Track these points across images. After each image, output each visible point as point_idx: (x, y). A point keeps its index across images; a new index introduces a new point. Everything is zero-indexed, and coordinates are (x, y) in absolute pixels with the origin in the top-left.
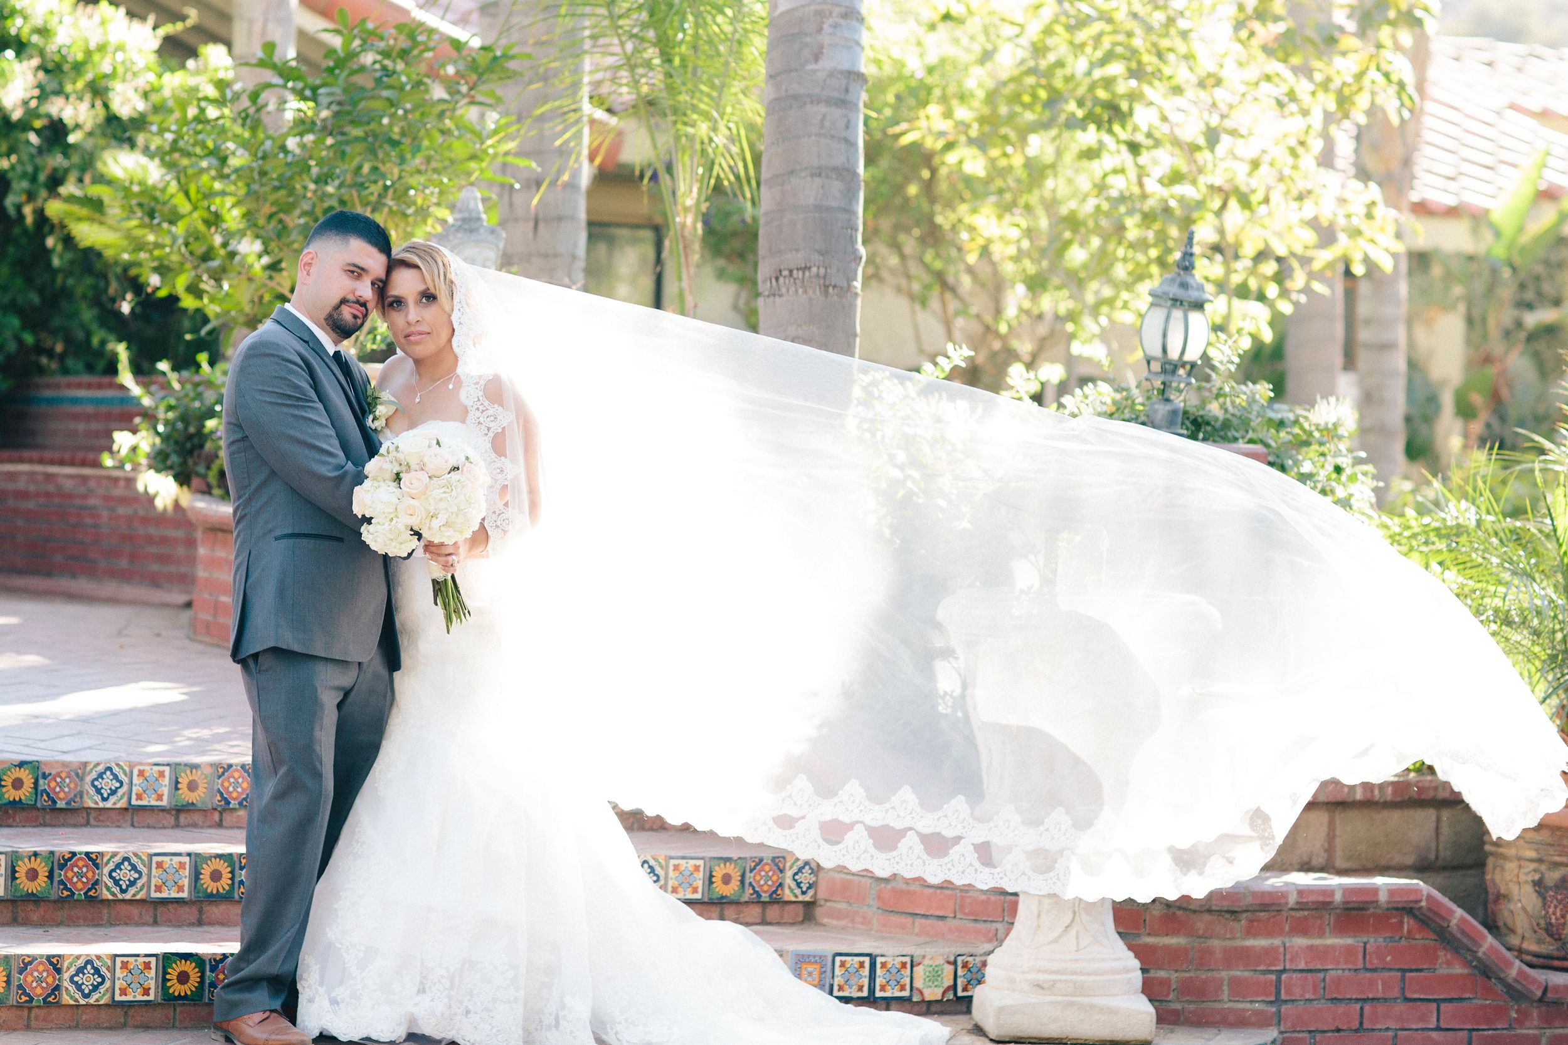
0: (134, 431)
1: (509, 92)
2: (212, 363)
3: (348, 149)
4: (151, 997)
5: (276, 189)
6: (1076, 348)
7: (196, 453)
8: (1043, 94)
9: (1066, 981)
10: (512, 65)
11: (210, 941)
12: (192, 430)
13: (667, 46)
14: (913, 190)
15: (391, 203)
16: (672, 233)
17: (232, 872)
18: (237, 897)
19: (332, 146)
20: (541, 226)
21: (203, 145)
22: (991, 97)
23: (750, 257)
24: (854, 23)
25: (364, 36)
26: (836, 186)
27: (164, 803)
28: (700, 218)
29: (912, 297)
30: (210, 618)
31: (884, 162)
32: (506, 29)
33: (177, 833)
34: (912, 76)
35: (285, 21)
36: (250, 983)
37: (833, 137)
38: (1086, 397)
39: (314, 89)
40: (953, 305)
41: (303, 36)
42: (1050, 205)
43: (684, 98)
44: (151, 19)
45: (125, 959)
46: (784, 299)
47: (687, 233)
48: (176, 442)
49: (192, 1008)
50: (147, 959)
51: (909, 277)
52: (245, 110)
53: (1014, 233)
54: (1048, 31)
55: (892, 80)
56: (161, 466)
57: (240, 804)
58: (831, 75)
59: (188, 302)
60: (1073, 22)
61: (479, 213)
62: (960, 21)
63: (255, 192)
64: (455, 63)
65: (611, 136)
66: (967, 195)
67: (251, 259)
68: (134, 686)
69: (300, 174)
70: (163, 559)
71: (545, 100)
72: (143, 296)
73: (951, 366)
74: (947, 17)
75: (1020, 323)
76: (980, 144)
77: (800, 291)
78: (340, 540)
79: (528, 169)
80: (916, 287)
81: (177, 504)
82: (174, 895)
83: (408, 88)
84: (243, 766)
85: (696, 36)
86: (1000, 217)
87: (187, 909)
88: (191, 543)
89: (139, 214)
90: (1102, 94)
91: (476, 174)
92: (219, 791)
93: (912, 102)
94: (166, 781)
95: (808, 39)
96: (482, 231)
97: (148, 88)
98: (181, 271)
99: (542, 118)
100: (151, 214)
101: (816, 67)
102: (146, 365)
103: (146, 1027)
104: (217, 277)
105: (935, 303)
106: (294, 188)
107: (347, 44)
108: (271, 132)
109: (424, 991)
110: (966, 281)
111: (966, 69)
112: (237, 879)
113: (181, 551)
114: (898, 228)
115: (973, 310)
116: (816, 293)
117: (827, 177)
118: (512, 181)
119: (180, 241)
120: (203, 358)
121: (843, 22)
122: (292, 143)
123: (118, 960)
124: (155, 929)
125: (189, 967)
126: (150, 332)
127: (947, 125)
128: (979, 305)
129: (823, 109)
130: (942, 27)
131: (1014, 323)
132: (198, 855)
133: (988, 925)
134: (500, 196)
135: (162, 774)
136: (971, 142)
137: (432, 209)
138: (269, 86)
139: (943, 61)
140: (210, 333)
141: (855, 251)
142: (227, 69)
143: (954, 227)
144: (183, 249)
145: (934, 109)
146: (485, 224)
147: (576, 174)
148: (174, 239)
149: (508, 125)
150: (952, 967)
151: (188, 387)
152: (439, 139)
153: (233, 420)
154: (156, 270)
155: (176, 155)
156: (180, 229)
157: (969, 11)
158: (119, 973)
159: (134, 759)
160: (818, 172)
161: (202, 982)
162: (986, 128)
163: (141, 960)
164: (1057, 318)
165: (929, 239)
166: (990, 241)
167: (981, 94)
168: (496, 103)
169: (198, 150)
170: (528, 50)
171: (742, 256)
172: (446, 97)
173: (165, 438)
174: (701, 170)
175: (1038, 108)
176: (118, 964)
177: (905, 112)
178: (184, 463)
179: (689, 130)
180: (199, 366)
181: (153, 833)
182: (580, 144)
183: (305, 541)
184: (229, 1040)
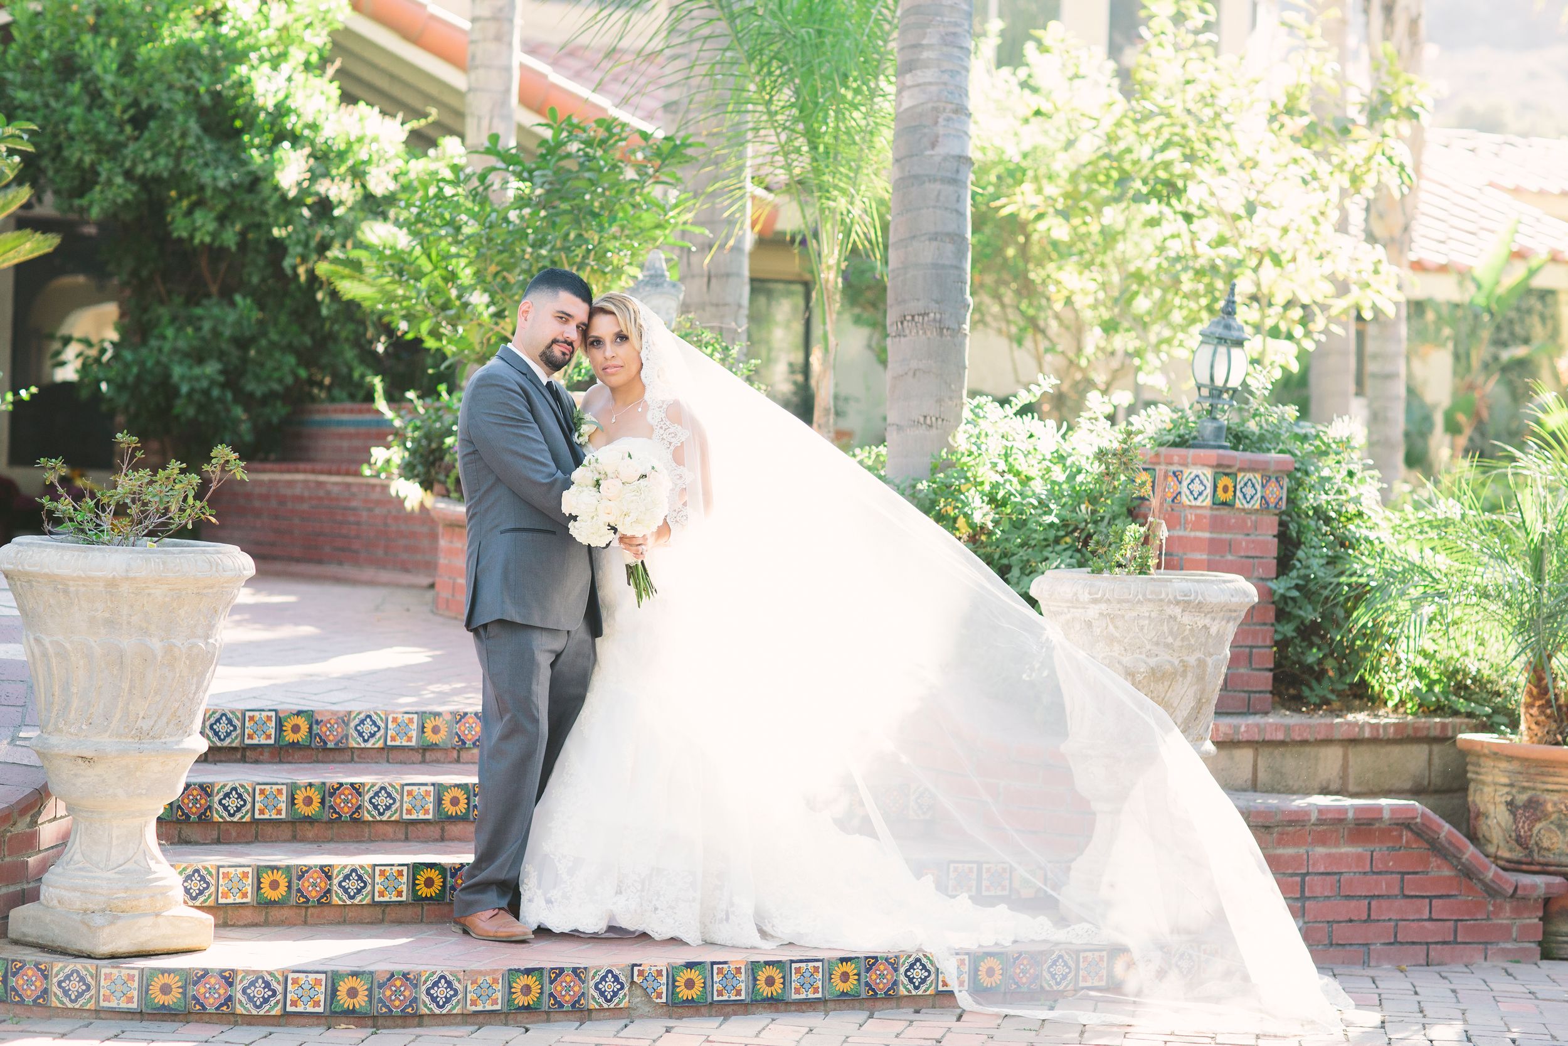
0: (388, 447)
1: (688, 174)
2: (450, 392)
3: (558, 220)
4: (404, 898)
5: (500, 252)
6: (1142, 378)
7: (437, 464)
8: (1115, 175)
10: (689, 151)
11: (451, 853)
12: (434, 446)
13: (813, 136)
14: (1011, 252)
15: (592, 263)
16: (818, 287)
17: (468, 798)
19: (545, 217)
20: (713, 281)
21: (442, 218)
22: (1074, 177)
23: (881, 305)
24: (963, 117)
25: (570, 129)
26: (949, 248)
27: (413, 743)
28: (840, 274)
29: (1010, 338)
30: (449, 596)
32: (684, 123)
33: (424, 767)
34: (1010, 161)
35: (507, 117)
36: (483, 887)
37: (946, 209)
38: (1149, 417)
39: (531, 172)
40: (1043, 344)
41: (521, 129)
42: (1121, 264)
43: (827, 178)
44: (400, 116)
45: (383, 868)
46: (907, 338)
47: (830, 286)
48: (422, 456)
49: (437, 907)
50: (400, 868)
51: (1008, 322)
52: (475, 189)
53: (1093, 286)
54: (1119, 124)
55: (995, 164)
56: (409, 475)
58: (945, 158)
59: (430, 343)
60: (1138, 116)
61: (663, 271)
62: (1048, 116)
63: (484, 255)
64: (643, 149)
65: (768, 209)
66: (1054, 255)
67: (481, 308)
69: (521, 238)
70: (412, 549)
71: (716, 180)
72: (394, 339)
73: (1043, 392)
74: (1038, 113)
75: (1096, 359)
76: (1065, 214)
77: (921, 332)
78: (554, 533)
79: (702, 235)
80: (1013, 330)
81: (422, 505)
82: (422, 817)
83: (605, 170)
84: (476, 714)
85: (837, 128)
86: (1081, 273)
87: (432, 828)
88: (434, 536)
89: (391, 273)
90: (1162, 174)
91: (661, 239)
92: (457, 734)
93: (1010, 181)
94: (415, 726)
95: (927, 130)
96: (666, 285)
97: (397, 172)
98: (425, 318)
99: (713, 195)
100: (400, 273)
101: (933, 153)
102: (397, 394)
103: (400, 922)
104: (454, 323)
105: (1028, 343)
106: (514, 251)
107: (556, 135)
108: (496, 206)
109: (621, 893)
110: (1054, 325)
111: (1053, 155)
113: (425, 543)
114: (1000, 282)
115: (1060, 348)
116: (933, 334)
117: (942, 241)
118: (690, 245)
119: (424, 294)
120: (442, 388)
121: (954, 116)
122: (513, 215)
123: (377, 869)
124: (407, 844)
125: (433, 874)
126: (400, 367)
127: (1038, 200)
128: (1065, 343)
129: (937, 186)
130: (1034, 121)
131: (1092, 358)
132: (440, 785)
134: (680, 257)
135: (411, 720)
136: (1058, 212)
137: (626, 268)
138: (494, 169)
139: (1035, 148)
140: (448, 368)
141: (964, 300)
142: (460, 156)
143: (1044, 282)
144: (426, 301)
145: (1028, 187)
146: (668, 279)
147: (740, 240)
148: (419, 293)
149: (686, 200)
151: (431, 411)
152: (631, 211)
153: (466, 437)
154: (404, 317)
155: (420, 226)
156: (423, 284)
157: (1056, 109)
158: (378, 879)
159: (389, 708)
160: (934, 237)
161: (444, 886)
162: (1070, 202)
163: (395, 868)
164: (1127, 354)
165: (1024, 292)
166: (1072, 292)
167: (1065, 175)
168: (677, 182)
169: (438, 221)
170: (702, 140)
171: (874, 305)
172: (636, 177)
173: (413, 452)
174: (841, 236)
175: (1111, 185)
176: (377, 872)
177: (1004, 190)
178: (428, 472)
179: (832, 204)
180: (439, 395)
181: (404, 768)
182: (744, 215)
183: (524, 535)
184: (466, 932)
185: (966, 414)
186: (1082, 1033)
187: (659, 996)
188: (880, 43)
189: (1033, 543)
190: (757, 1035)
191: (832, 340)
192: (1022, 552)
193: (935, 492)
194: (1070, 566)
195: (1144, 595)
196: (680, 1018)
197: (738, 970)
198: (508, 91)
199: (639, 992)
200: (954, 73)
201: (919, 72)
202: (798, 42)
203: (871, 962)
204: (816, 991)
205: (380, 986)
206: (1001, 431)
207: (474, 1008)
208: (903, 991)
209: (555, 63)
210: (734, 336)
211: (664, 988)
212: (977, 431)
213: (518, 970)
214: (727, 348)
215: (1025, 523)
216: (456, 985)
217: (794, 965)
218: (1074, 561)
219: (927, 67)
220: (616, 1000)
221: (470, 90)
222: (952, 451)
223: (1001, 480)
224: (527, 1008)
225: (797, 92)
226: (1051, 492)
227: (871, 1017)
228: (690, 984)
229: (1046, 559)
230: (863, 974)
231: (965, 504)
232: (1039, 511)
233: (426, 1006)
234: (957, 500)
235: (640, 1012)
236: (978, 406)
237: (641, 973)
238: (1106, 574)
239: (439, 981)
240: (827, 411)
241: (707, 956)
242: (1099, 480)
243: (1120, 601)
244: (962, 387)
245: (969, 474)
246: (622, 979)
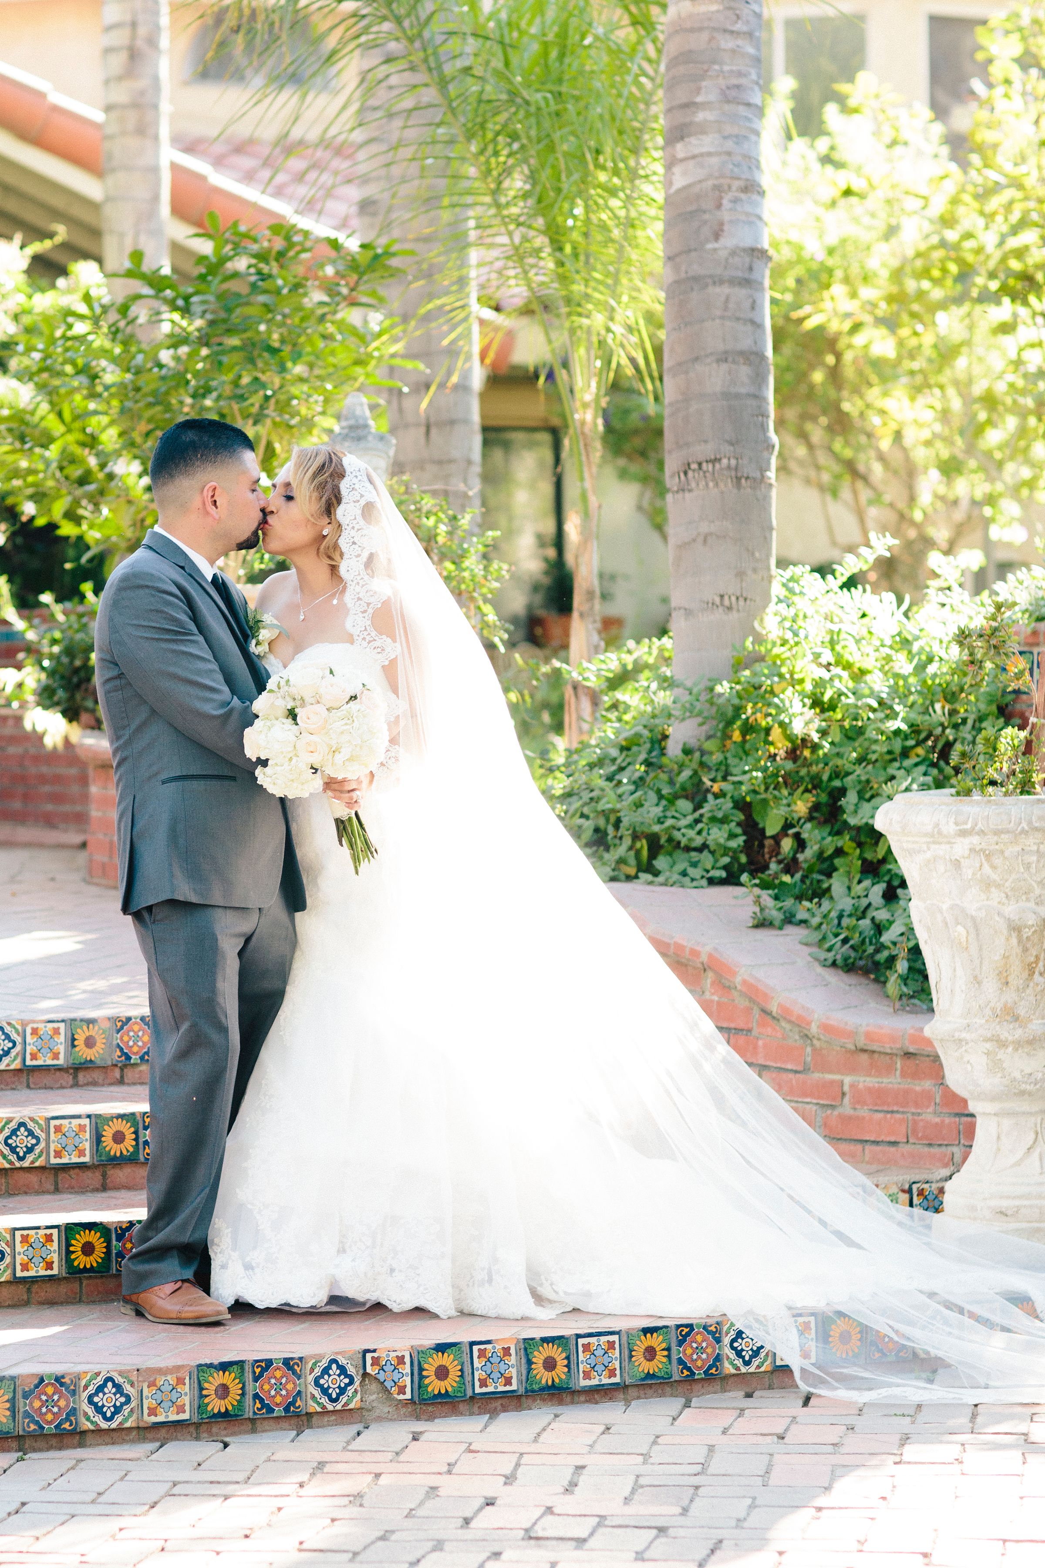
0: (19, 667)
1: (394, 294)
2: (96, 592)
3: (225, 359)
4: (55, 1271)
5: (150, 405)
6: (995, 533)
7: (83, 686)
8: (953, 268)
9: (1031, 1206)
10: (394, 262)
11: (116, 1207)
12: (78, 663)
13: (557, 233)
14: (818, 377)
15: (274, 414)
16: (571, 431)
17: (136, 1133)
18: (142, 1159)
19: (208, 356)
20: (434, 431)
21: (74, 363)
22: (897, 275)
23: (652, 454)
24: (755, 197)
25: (237, 239)
26: (744, 371)
27: (61, 1061)
28: (600, 413)
29: (822, 488)
30: (106, 859)
31: (788, 349)
32: (386, 227)
33: (76, 1092)
34: (812, 259)
35: (157, 233)
36: (159, 1253)
37: (738, 319)
38: (1021, 583)
39: (187, 298)
40: (865, 494)
41: (177, 249)
42: (963, 386)
43: (578, 288)
44: (18, 238)
45: (25, 1232)
46: (695, 493)
47: (587, 430)
48: (62, 677)
49: (99, 1281)
50: (48, 1232)
51: (818, 468)
52: (114, 324)
53: (929, 416)
54: (955, 201)
55: (791, 264)
56: (47, 702)
57: (142, 1058)
58: (733, 253)
59: (67, 529)
60: (980, 190)
61: (366, 419)
62: (862, 196)
63: (130, 410)
64: (333, 262)
65: (500, 336)
66: (874, 378)
67: (131, 481)
68: (26, 936)
69: (176, 387)
70: (57, 798)
71: (431, 297)
72: (17, 526)
73: (875, 556)
74: (848, 193)
75: (935, 510)
76: (890, 324)
77: (711, 484)
78: (233, 779)
79: (416, 370)
80: (826, 477)
81: (67, 741)
82: (75, 1160)
83: (285, 291)
84: (143, 1019)
85: (588, 220)
86: (913, 399)
87: (89, 1174)
88: (84, 780)
89: (9, 440)
90: (1015, 265)
91: (362, 379)
92: (118, 1046)
93: (813, 285)
94: (62, 1038)
95: (706, 216)
96: (370, 438)
97: (18, 310)
98: (58, 497)
99: (428, 318)
100: (22, 439)
101: (716, 245)
102: (30, 598)
103: (51, 1303)
104: (96, 501)
105: (846, 493)
106: (169, 404)
107: (217, 249)
108: (144, 346)
109: (344, 1251)
110: (877, 470)
111: (868, 248)
112: (141, 1140)
113: (75, 789)
114: (805, 417)
115: (887, 498)
116: (728, 486)
117: (734, 362)
118: (399, 384)
119: (54, 465)
120: (87, 588)
121: (743, 196)
122: (165, 356)
123: (18, 1234)
124: (57, 1197)
125: (93, 1237)
126: (35, 564)
127: (852, 306)
128: (893, 493)
129: (726, 290)
130: (842, 202)
131: (930, 510)
132: (98, 1116)
133: (943, 1149)
134: (389, 402)
135: (56, 1031)
136: (880, 321)
137: (317, 419)
138: (138, 297)
139: (843, 241)
140: (91, 560)
141: (767, 439)
142: (99, 286)
143: (862, 414)
144: (58, 474)
145: (838, 290)
146: (373, 430)
147: (466, 375)
148: (47, 463)
149: (392, 326)
150: (907, 1196)
151: (73, 618)
152: (320, 344)
153: (108, 657)
154: (31, 498)
155: (45, 375)
156: (53, 452)
157: (871, 185)
158: (19, 1248)
159: (26, 1016)
160: (724, 358)
161: (108, 1253)
162: (895, 307)
163: (42, 1232)
164: (974, 503)
165: (837, 427)
166: (902, 424)
167: (885, 274)
168: (379, 303)
169: (69, 369)
170: (408, 246)
171: (643, 454)
172: (326, 299)
173: (52, 673)
174: (598, 363)
175: (949, 282)
176: (18, 1238)
177: (806, 296)
178: (71, 698)
179: (585, 321)
180: (82, 597)
181: (50, 1094)
182: (470, 343)
183: (195, 784)
184: (139, 1314)
185: (777, 589)
186: (974, 1416)
187: (402, 1390)
188: (642, 106)
189: (873, 757)
190: (536, 1440)
191: (593, 500)
192: (859, 770)
193: (740, 697)
194: (924, 787)
195: (1030, 823)
196: (431, 1418)
197: (506, 1351)
198: (156, 198)
199: (374, 1387)
200: (739, 139)
201: (693, 140)
202: (533, 109)
203: (685, 1332)
204: (612, 1374)
205: (26, 1395)
206: (824, 610)
207: (153, 1419)
208: (729, 1369)
209: (218, 162)
210: (464, 501)
211: (408, 1380)
212: (792, 611)
213: (210, 1366)
214: (454, 518)
215: (860, 731)
216: (128, 1389)
217: (581, 1341)
218: (929, 779)
219: (704, 132)
220: (344, 1399)
221: (108, 199)
222: (759, 639)
223: (826, 675)
224: (225, 1415)
225: (533, 177)
226: (894, 689)
227: (687, 1405)
228: (442, 1373)
229: (893, 778)
230: (674, 1348)
231: (780, 710)
232: (880, 715)
233: (89, 1418)
234: (769, 705)
235: (377, 1413)
236: (791, 579)
237: (376, 1361)
238: (976, 797)
239: (104, 1385)
240: (590, 594)
241: (462, 1334)
242: (959, 670)
243: (997, 833)
244: (768, 556)
245: (784, 670)
246: (351, 1370)
